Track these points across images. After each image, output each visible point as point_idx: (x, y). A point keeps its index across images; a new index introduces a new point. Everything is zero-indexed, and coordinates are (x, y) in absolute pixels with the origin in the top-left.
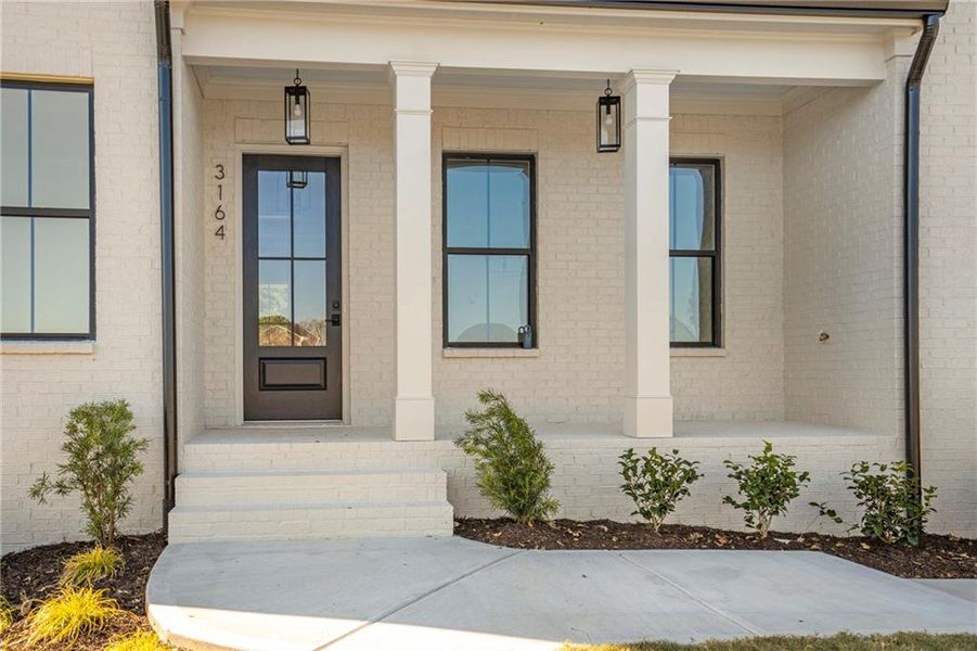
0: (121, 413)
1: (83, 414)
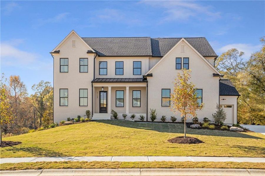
0: (89, 111)
1: (87, 111)
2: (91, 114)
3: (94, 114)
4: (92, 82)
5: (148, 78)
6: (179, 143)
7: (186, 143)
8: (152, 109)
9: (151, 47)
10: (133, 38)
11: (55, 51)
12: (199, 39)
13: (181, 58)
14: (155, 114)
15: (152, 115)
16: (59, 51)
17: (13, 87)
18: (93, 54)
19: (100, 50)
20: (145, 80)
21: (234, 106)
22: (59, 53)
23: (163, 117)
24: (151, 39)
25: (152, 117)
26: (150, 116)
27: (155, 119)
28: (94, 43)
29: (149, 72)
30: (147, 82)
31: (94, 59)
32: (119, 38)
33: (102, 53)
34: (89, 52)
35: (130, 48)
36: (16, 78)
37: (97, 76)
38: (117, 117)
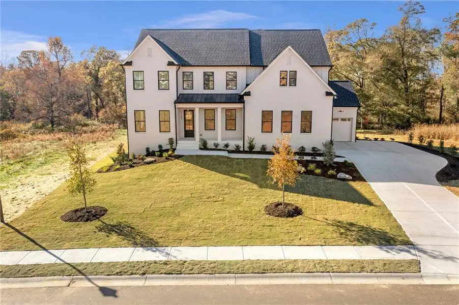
0: (172, 139)
1: (170, 139)
2: (175, 142)
3: (178, 142)
4: (175, 103)
5: (245, 97)
6: (276, 216)
7: (284, 216)
8: (250, 137)
9: (249, 48)
10: (226, 31)
11: (126, 63)
12: (313, 33)
13: (287, 71)
14: (254, 143)
15: (250, 144)
16: (131, 62)
17: (54, 52)
18: (175, 67)
19: (184, 53)
20: (240, 99)
21: (353, 119)
22: (131, 65)
23: (263, 146)
24: (250, 33)
25: (250, 146)
26: (247, 145)
27: (253, 148)
28: (175, 40)
29: (247, 90)
30: (243, 102)
31: (177, 72)
32: (207, 31)
33: (186, 59)
34: (170, 64)
35: (221, 51)
36: (57, 41)
37: (181, 91)
38: (208, 146)
